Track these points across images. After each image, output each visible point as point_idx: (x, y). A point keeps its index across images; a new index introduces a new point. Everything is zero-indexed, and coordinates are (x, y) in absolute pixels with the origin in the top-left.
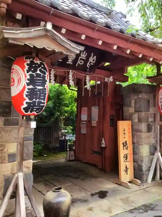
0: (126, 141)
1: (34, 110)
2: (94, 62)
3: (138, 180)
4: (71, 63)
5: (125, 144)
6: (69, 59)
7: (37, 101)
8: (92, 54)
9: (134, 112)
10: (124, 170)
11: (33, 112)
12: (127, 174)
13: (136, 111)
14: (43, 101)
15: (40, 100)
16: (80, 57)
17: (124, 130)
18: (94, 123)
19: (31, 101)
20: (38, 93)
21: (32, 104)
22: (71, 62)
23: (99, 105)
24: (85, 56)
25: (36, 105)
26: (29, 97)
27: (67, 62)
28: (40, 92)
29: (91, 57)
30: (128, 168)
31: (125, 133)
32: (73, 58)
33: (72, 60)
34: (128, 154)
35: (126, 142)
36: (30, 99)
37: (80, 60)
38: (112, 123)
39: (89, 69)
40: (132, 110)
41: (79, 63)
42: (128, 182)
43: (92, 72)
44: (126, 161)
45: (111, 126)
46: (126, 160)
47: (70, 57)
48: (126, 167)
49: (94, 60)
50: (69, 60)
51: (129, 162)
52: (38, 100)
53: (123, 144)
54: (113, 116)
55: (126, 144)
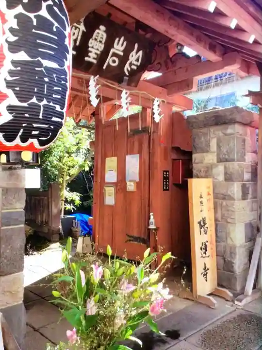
0: (205, 218)
1: (34, 133)
2: (139, 64)
3: (227, 291)
4: (95, 61)
5: (202, 224)
6: (91, 52)
7: (42, 104)
8: (136, 46)
9: (215, 161)
10: (202, 274)
11: (30, 140)
12: (207, 281)
13: (220, 161)
14: (58, 108)
15: (51, 104)
16: (112, 51)
17: (201, 197)
18: (131, 187)
19: (25, 104)
20: (46, 79)
21: (27, 112)
22: (94, 58)
23: (140, 152)
24: (122, 48)
25: (41, 117)
26: (18, 89)
27: (86, 59)
28: (51, 79)
29: (134, 53)
30: (208, 269)
31: (202, 203)
32: (98, 49)
33: (96, 54)
34: (207, 242)
35: (204, 220)
36: (20, 96)
37: (112, 56)
38: (166, 184)
39: (127, 78)
40: (210, 158)
41: (109, 63)
42: (208, 295)
43: (133, 84)
44: (204, 255)
45: (164, 190)
46: (205, 253)
47: (93, 47)
48: (205, 268)
49: (137, 60)
50: (90, 54)
51: (209, 256)
52: (45, 102)
53: (199, 223)
54: (168, 171)
55: (205, 224)
